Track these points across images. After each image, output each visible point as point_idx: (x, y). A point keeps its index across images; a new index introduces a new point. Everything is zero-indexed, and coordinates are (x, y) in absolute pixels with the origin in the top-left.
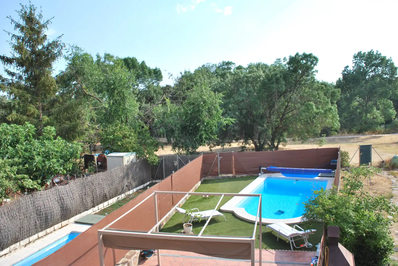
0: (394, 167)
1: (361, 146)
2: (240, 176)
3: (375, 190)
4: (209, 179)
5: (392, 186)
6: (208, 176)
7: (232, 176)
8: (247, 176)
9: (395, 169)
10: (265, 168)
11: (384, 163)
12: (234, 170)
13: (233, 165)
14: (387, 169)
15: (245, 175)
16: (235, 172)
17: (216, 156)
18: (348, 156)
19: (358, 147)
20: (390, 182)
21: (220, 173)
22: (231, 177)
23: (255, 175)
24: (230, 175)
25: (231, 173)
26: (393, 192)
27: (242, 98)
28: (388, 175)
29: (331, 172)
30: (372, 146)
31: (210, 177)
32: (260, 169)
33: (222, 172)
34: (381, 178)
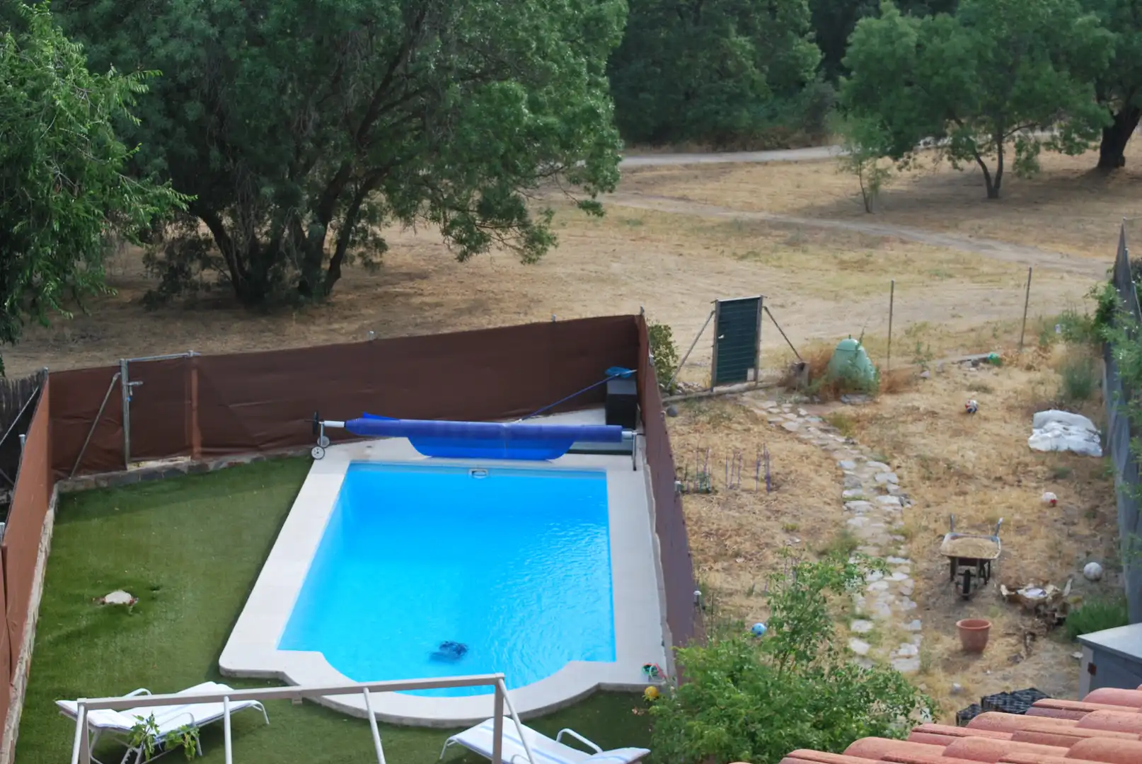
0: (842, 390)
1: (723, 304)
2: (224, 465)
3: (790, 517)
4: (81, 487)
5: (847, 493)
6: (78, 472)
7: (191, 468)
8: (255, 460)
9: (843, 398)
10: (341, 424)
11: (806, 370)
12: (196, 438)
13: (195, 414)
14: (816, 400)
15: (246, 459)
16: (203, 445)
17: (115, 379)
18: (668, 345)
19: (713, 307)
20: (834, 470)
21: (132, 455)
22: (183, 472)
23: (291, 453)
24: (183, 461)
25: (185, 449)
26: (850, 521)
27: (188, 48)
28: (821, 430)
29: (620, 435)
30: (765, 303)
31: (87, 479)
32: (316, 428)
33: (140, 454)
34: (801, 448)
